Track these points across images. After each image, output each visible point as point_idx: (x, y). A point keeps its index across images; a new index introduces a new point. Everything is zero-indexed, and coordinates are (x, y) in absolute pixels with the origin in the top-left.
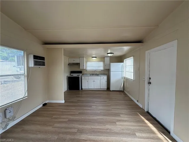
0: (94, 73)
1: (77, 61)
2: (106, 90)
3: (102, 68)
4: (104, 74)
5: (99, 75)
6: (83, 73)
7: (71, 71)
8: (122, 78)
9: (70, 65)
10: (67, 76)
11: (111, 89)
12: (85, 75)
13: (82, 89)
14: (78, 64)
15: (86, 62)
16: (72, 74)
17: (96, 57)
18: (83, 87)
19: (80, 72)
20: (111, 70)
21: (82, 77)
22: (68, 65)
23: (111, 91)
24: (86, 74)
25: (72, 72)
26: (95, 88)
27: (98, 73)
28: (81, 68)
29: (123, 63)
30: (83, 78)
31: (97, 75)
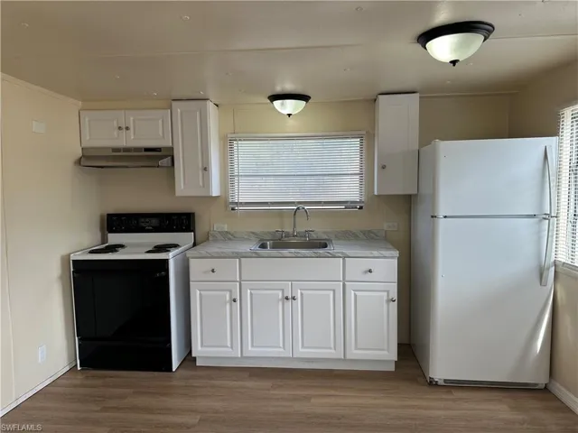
0: (288, 229)
1: (145, 131)
2: (392, 368)
3: (350, 190)
4: (370, 238)
5: (330, 249)
6: (201, 226)
7: (110, 216)
8: (541, 274)
9: (95, 162)
10: (65, 259)
11: (441, 367)
12: (214, 248)
13: (189, 359)
14: (157, 158)
15: (228, 142)
16: (114, 238)
17: (304, 98)
18: (198, 350)
19: (181, 221)
20: (443, 208)
21: (193, 263)
22: (79, 162)
23: (432, 384)
24: (228, 237)
25: (117, 222)
26: (302, 352)
27: (319, 229)
28: (182, 188)
29: (554, 139)
30: (196, 267)
31: (318, 244)
